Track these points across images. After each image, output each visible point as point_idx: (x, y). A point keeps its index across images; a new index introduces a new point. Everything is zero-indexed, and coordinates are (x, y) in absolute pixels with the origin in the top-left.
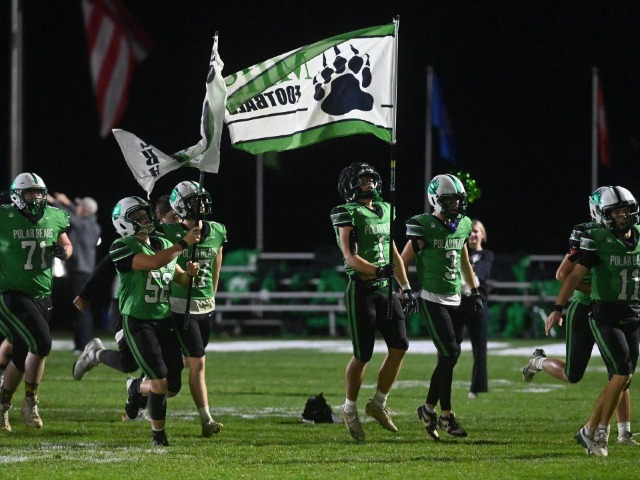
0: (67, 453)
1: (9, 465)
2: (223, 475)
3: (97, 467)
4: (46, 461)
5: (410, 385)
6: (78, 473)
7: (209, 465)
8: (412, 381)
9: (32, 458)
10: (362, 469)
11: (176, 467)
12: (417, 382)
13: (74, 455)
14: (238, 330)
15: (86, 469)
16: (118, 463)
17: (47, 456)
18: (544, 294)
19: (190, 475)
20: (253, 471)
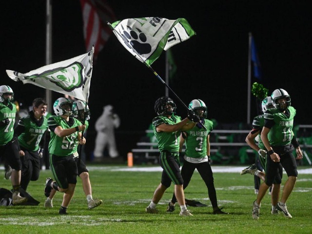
0: (73, 221)
1: (45, 227)
2: (149, 232)
3: (87, 228)
4: (63, 225)
5: (240, 188)
6: (78, 230)
7: (142, 227)
8: (241, 186)
9: (56, 223)
10: (217, 229)
11: (126, 228)
12: (243, 187)
13: (77, 222)
14: (156, 161)
15: (83, 228)
16: (98, 226)
17: (63, 222)
18: (306, 144)
19: (133, 232)
20: (163, 230)
